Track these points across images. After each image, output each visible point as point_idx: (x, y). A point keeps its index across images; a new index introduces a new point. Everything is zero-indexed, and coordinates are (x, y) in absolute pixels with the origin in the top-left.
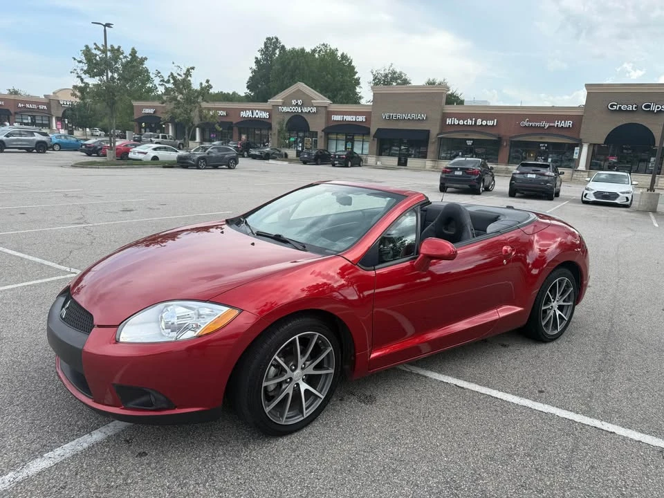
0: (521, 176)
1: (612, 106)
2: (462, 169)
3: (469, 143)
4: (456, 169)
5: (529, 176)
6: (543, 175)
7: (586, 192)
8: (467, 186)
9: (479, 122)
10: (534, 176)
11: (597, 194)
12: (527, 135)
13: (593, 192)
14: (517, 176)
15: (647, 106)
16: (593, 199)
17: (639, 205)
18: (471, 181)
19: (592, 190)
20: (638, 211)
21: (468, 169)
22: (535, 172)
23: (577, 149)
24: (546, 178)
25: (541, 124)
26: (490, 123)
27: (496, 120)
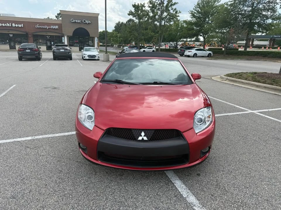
0: (58, 51)
1: (72, 20)
2: (29, 49)
3: (11, 35)
4: (26, 49)
5: (61, 50)
6: (67, 49)
7: (84, 56)
8: (34, 57)
9: (14, 25)
10: (63, 50)
11: (89, 56)
12: (40, 32)
13: (87, 55)
14: (56, 51)
15: (84, 21)
16: (88, 58)
17: (104, 59)
18: (35, 54)
19: (86, 55)
20: (104, 61)
21: (33, 49)
22: (63, 49)
23: (63, 38)
24: (68, 51)
25: (46, 27)
26: (20, 26)
27: (22, 24)
